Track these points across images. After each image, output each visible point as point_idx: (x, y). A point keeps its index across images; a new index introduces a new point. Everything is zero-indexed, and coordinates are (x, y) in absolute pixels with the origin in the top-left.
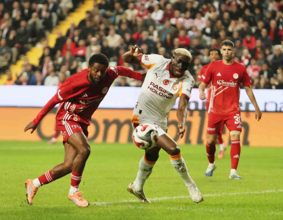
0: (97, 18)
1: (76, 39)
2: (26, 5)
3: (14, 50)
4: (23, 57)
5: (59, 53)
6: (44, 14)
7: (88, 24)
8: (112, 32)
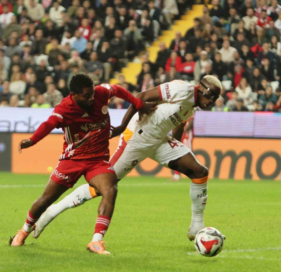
0: (208, 27)
1: (183, 52)
2: (122, 11)
3: (107, 66)
4: (117, 75)
5: (161, 70)
6: (144, 21)
7: (197, 34)
8: (226, 43)
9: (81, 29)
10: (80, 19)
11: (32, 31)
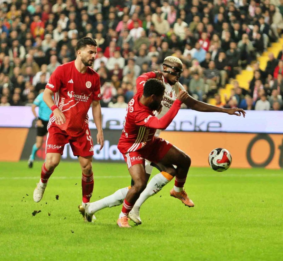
2: (236, 26)
3: (223, 73)
4: (232, 81)
5: (270, 77)
6: (255, 35)
9: (201, 42)
10: (200, 34)
11: (158, 43)
